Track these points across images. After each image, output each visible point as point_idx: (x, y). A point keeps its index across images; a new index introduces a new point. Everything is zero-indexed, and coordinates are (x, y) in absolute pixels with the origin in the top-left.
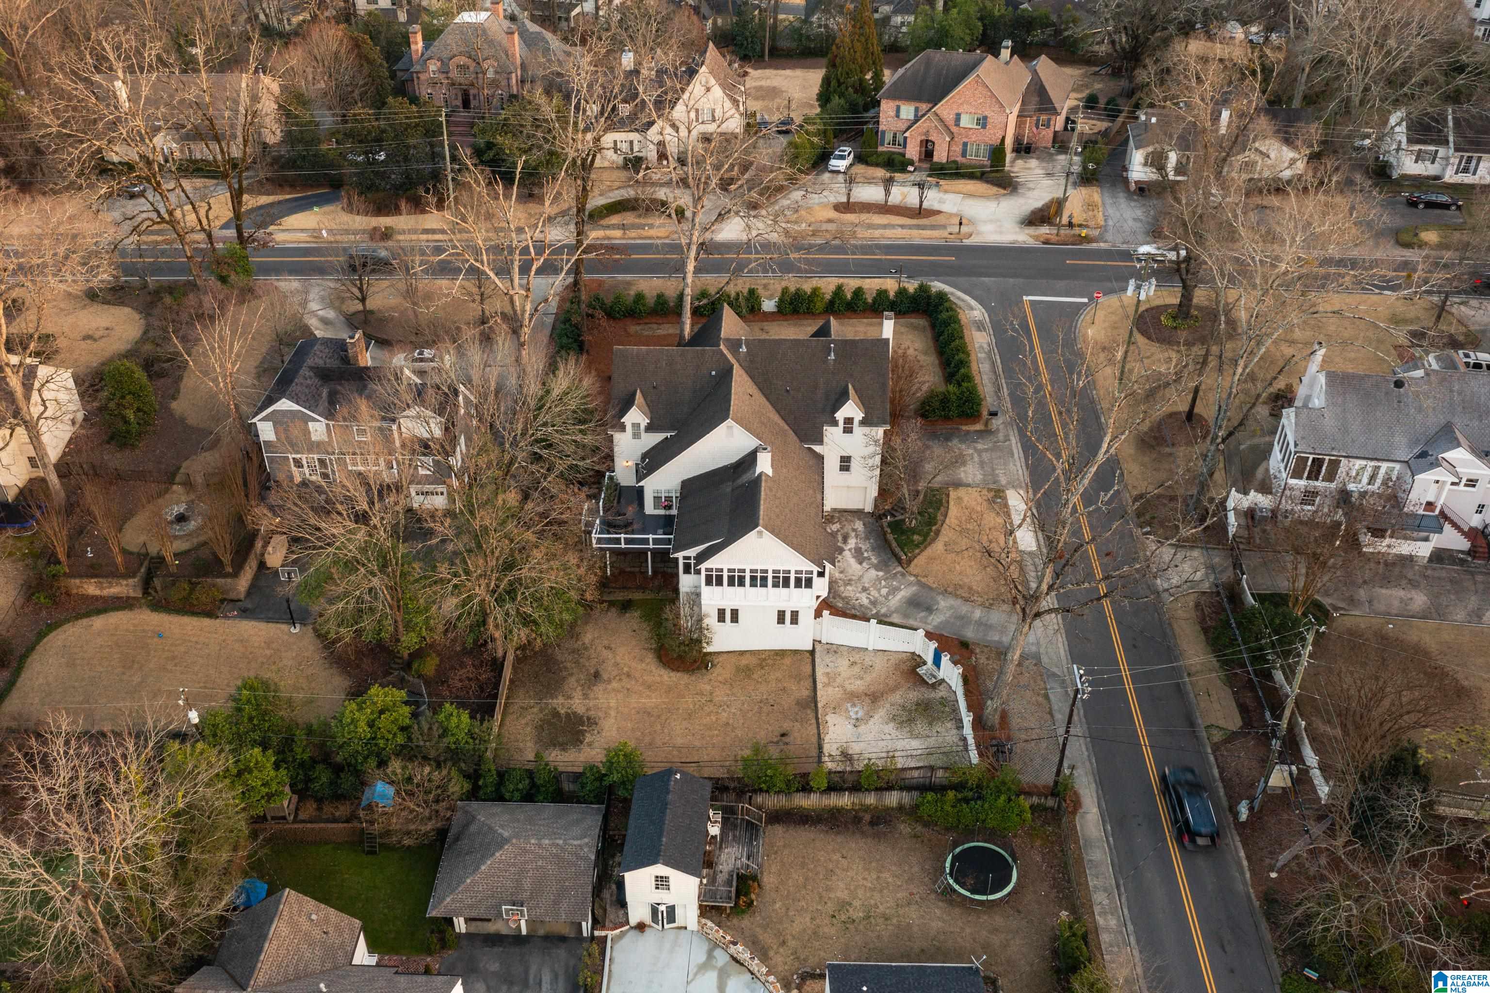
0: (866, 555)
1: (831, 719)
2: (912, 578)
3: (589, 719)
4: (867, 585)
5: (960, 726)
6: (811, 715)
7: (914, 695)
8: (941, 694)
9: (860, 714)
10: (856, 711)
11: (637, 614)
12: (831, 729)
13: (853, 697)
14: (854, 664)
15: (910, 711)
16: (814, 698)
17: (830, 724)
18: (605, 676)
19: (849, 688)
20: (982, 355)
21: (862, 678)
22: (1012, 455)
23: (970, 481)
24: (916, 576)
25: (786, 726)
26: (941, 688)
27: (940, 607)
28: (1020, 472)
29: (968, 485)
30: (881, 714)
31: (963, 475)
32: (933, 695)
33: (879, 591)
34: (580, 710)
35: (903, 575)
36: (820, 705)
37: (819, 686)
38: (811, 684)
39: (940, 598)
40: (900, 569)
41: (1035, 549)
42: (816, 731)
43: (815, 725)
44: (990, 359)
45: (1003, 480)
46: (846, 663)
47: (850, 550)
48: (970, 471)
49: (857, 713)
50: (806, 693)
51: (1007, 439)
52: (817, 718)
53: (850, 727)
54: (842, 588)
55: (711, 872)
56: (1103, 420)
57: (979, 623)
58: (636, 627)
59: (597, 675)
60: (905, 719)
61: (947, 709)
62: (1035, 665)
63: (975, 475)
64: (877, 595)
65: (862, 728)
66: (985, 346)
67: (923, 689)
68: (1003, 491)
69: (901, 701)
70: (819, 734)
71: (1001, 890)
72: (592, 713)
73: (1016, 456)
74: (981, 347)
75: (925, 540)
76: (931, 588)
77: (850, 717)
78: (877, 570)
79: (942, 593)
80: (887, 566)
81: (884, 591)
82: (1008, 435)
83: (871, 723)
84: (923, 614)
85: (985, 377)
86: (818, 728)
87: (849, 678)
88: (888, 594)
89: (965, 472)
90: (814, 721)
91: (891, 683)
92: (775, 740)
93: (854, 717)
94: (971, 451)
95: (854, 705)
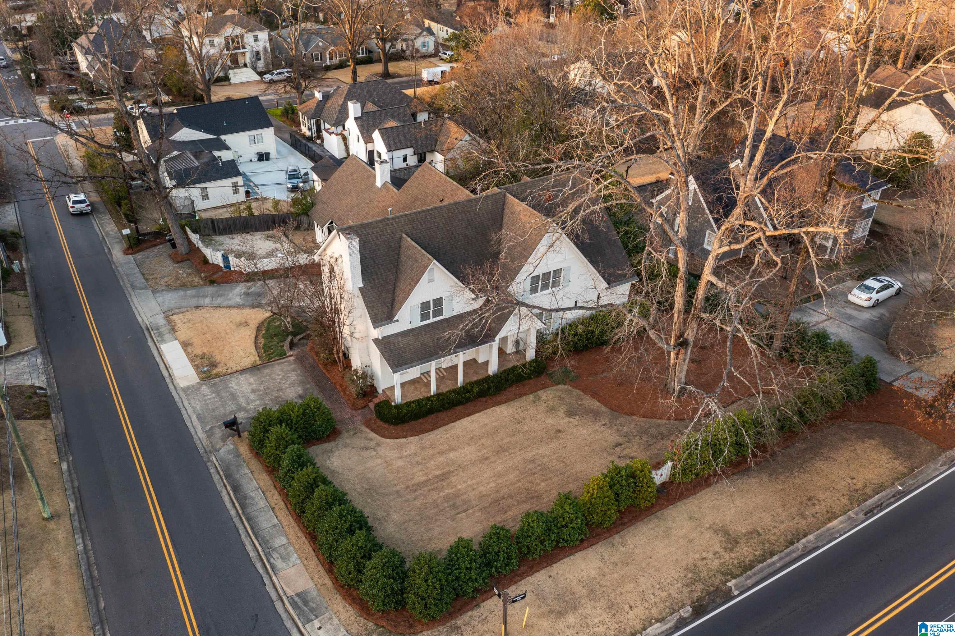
20: (280, 541)
22: (199, 417)
23: (242, 378)
27: (239, 297)
28: (186, 403)
29: (243, 371)
31: (252, 380)
39: (242, 303)
41: (162, 346)
44: (264, 542)
45: (205, 389)
48: (245, 387)
51: (210, 433)
56: (72, 506)
57: (202, 296)
63: (238, 384)
66: (279, 564)
68: (203, 379)
73: (194, 418)
74: (285, 558)
75: (269, 323)
76: (252, 306)
82: (209, 437)
85: (262, 503)
89: (251, 384)
94: (251, 406)
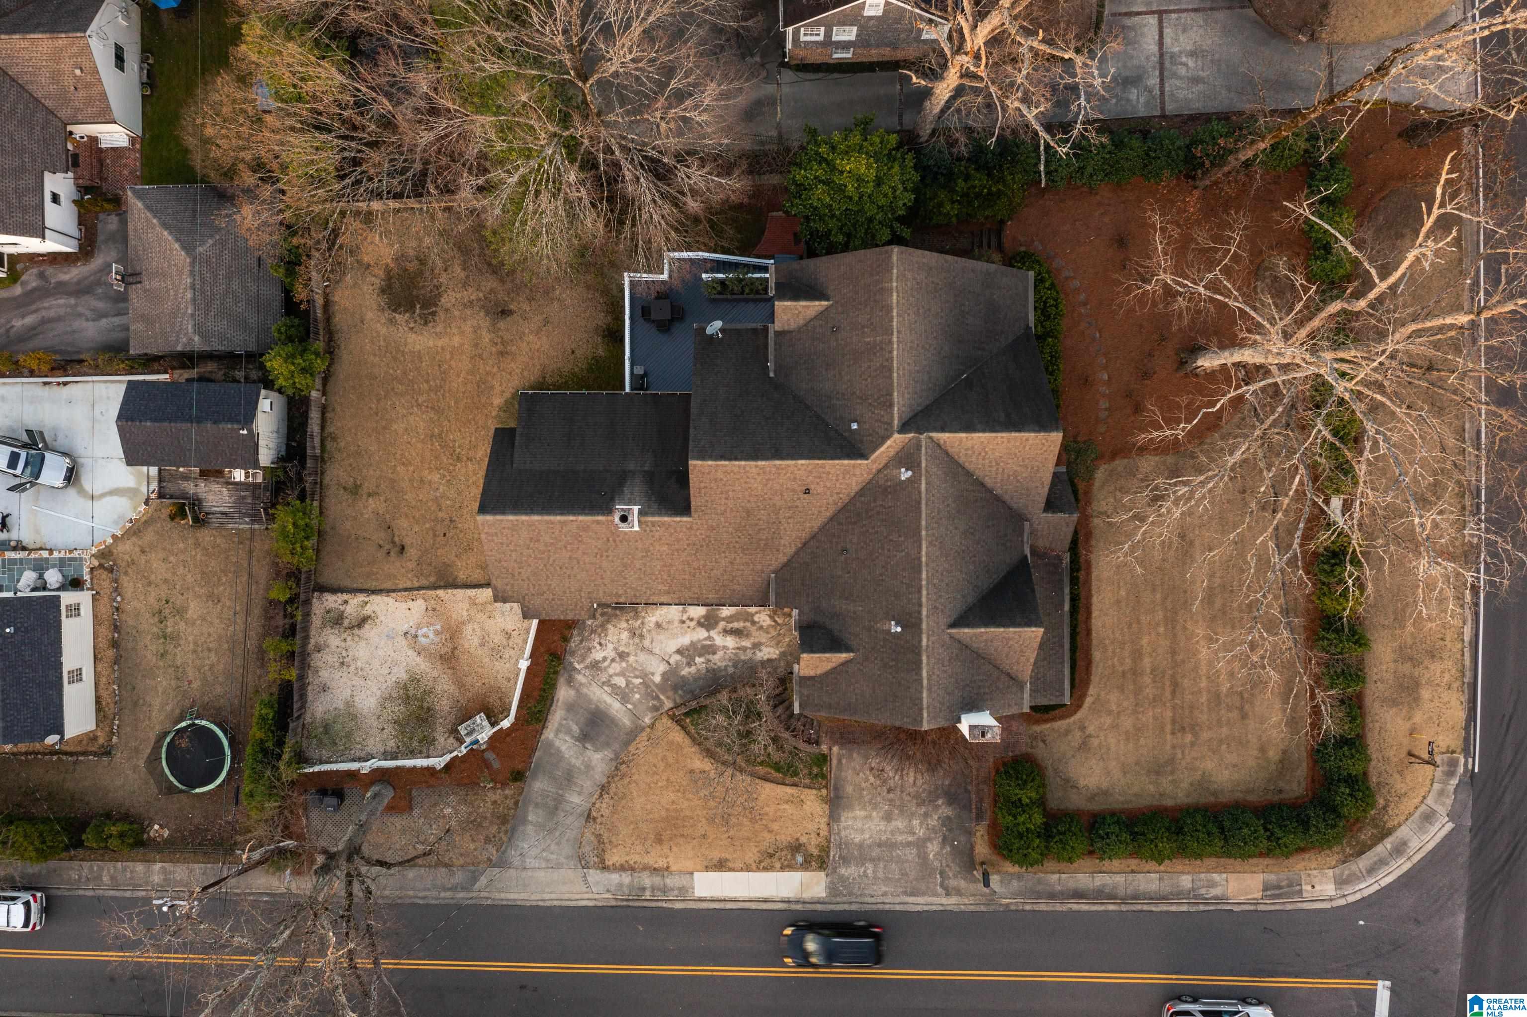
0: (698, 660)
1: (418, 606)
2: (647, 720)
3: (434, 314)
4: (632, 659)
5: (386, 756)
6: (424, 582)
7: (443, 706)
8: (441, 740)
9: (422, 640)
10: (429, 636)
11: (601, 352)
12: (404, 606)
13: (453, 632)
14: (508, 636)
15: (422, 700)
16: (454, 585)
17: (410, 604)
18: (502, 325)
19: (468, 630)
21: (482, 645)
23: (845, 821)
24: (652, 726)
25: (412, 552)
26: (451, 740)
27: (588, 753)
29: (832, 818)
30: (422, 665)
31: (860, 813)
32: (440, 729)
33: (622, 674)
34: (446, 300)
35: (655, 709)
36: (441, 592)
37: (471, 592)
38: (475, 582)
39: (608, 754)
40: (668, 704)
41: (698, 894)
42: (401, 587)
43: (409, 584)
44: (1177, 894)
46: (509, 627)
47: (709, 638)
49: (426, 636)
50: (462, 576)
51: (953, 892)
52: (419, 589)
53: (406, 627)
54: (624, 625)
55: (197, 475)
57: (559, 800)
58: (578, 353)
59: (505, 313)
60: (411, 693)
61: (415, 744)
62: (490, 860)
64: (611, 671)
65: (402, 642)
66: (1218, 892)
67: (452, 717)
68: (822, 868)
69: (438, 688)
70: (394, 591)
71: (172, 774)
72: (442, 315)
74: (1213, 884)
76: (627, 743)
77: (419, 627)
78: (664, 675)
79: (617, 757)
80: (675, 688)
81: (621, 682)
82: (960, 894)
83: (411, 653)
84: (575, 729)
86: (406, 590)
87: (483, 629)
88: (613, 686)
90: (417, 585)
91: (469, 680)
92: (396, 539)
93: (420, 633)
95: (437, 633)
